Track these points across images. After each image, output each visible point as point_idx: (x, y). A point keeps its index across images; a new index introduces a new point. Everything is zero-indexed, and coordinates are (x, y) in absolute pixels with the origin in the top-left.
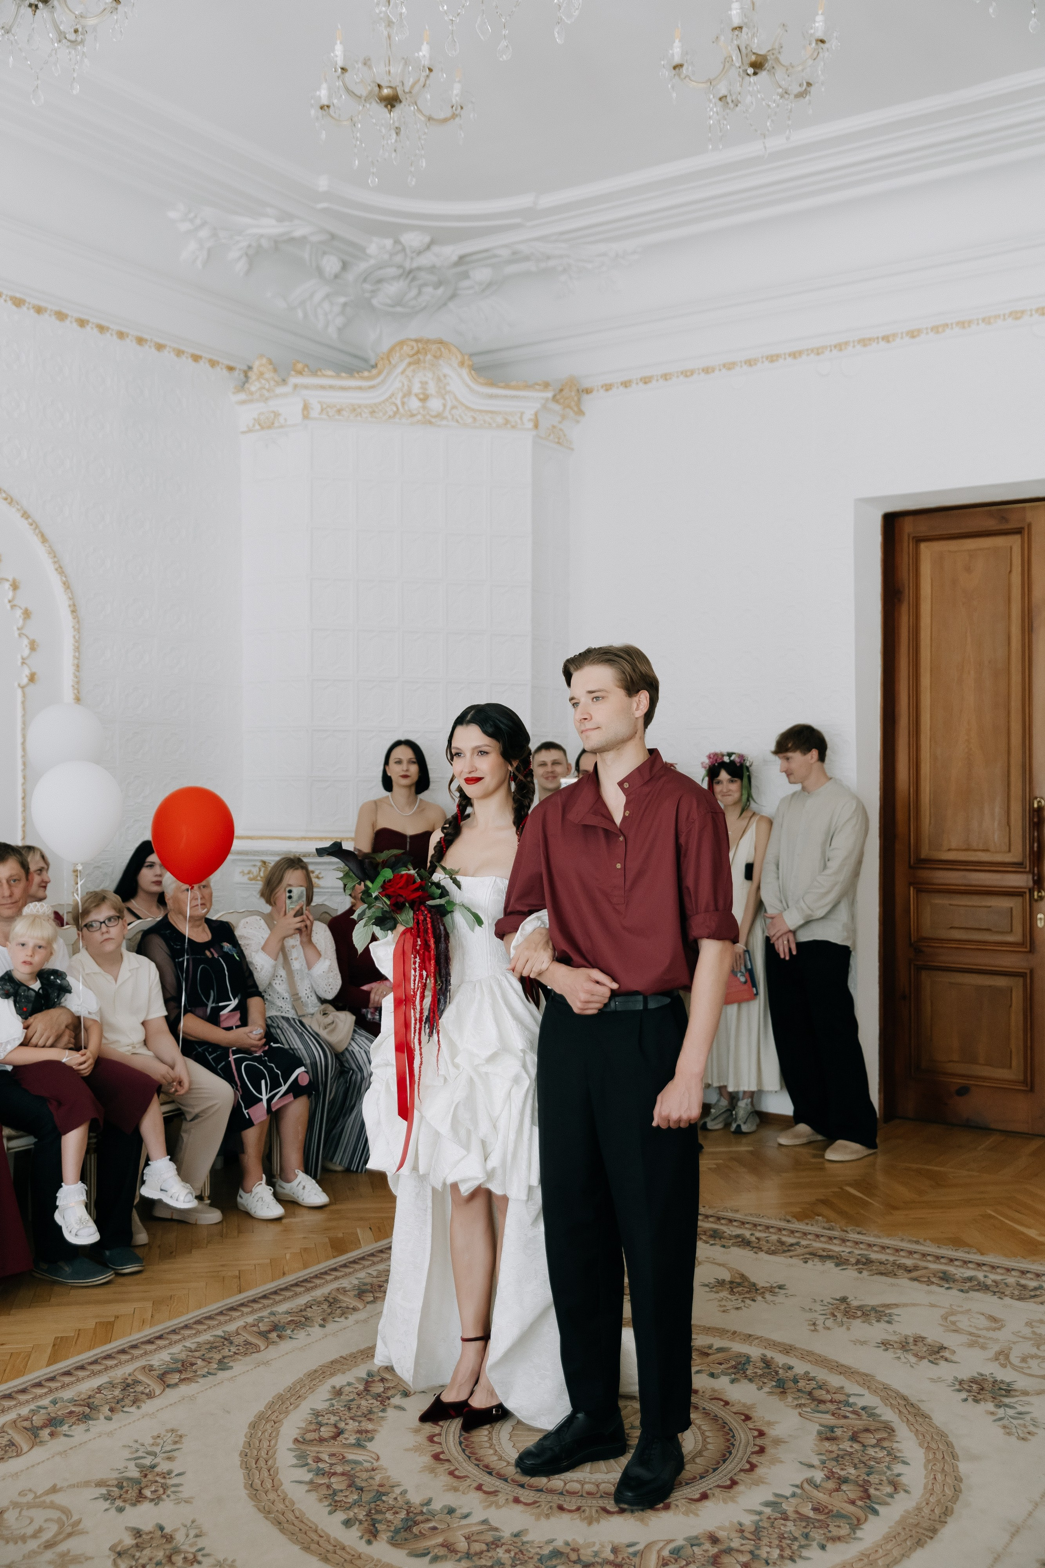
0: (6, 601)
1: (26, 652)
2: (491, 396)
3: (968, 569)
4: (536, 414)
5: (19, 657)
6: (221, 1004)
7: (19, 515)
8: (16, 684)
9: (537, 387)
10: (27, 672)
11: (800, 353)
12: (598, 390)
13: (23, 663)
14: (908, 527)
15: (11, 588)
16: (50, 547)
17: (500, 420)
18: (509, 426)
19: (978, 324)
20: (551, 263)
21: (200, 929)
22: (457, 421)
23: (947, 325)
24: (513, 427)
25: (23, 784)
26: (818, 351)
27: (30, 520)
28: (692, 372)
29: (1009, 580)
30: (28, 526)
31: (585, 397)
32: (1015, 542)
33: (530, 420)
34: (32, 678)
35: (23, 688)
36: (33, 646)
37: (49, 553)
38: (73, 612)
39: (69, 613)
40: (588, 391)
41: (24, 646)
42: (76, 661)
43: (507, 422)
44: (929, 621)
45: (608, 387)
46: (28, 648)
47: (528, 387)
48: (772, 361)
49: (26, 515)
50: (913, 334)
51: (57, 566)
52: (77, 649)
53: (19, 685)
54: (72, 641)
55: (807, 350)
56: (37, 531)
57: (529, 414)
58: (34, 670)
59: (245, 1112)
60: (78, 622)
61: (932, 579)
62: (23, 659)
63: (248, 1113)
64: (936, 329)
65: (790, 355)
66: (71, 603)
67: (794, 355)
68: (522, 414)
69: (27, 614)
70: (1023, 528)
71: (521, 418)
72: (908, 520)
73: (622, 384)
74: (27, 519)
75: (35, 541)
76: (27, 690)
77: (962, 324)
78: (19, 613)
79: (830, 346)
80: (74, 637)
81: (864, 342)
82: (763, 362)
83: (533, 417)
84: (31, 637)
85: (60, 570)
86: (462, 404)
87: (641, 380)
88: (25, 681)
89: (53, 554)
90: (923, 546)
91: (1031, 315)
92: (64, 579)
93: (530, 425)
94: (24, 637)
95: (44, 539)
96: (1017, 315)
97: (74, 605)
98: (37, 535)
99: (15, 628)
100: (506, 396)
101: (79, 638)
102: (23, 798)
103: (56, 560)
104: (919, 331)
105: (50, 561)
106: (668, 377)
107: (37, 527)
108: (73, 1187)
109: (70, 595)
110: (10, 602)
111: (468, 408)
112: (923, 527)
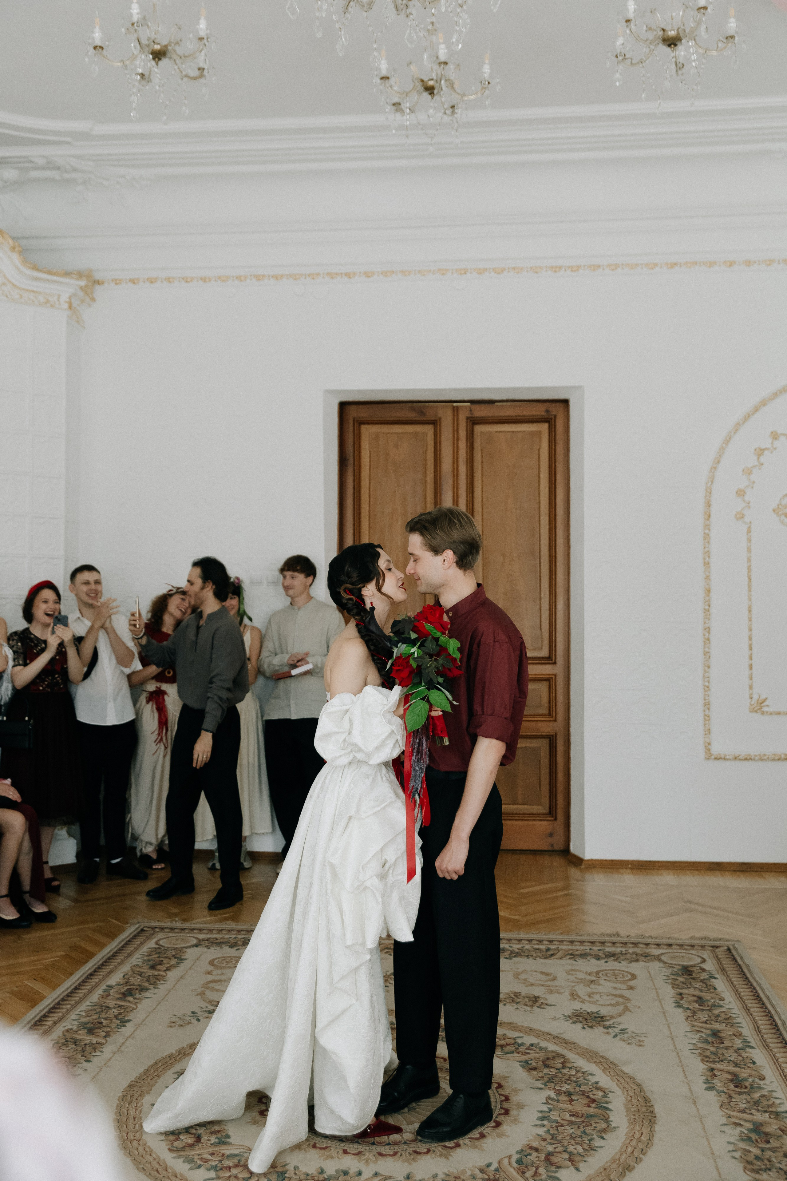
2: (36, 279)
3: (397, 447)
4: (70, 298)
9: (73, 276)
11: (282, 276)
12: (109, 283)
14: (352, 413)
17: (41, 299)
18: (48, 305)
19: (415, 274)
20: (73, 175)
22: (7, 296)
23: (393, 272)
24: (52, 306)
26: (295, 277)
28: (192, 279)
29: (426, 456)
31: (97, 287)
32: (429, 430)
33: (66, 302)
40: (98, 282)
43: (48, 301)
44: (368, 482)
45: (117, 282)
47: (67, 274)
48: (259, 280)
50: (368, 275)
55: (287, 275)
57: (65, 297)
61: (370, 452)
64: (384, 273)
65: (273, 277)
67: (276, 277)
68: (59, 296)
70: (436, 421)
71: (58, 299)
72: (353, 407)
73: (130, 281)
77: (404, 273)
79: (305, 275)
81: (331, 275)
82: (251, 279)
83: (68, 300)
86: (10, 282)
87: (147, 279)
90: (363, 427)
91: (452, 273)
93: (66, 306)
96: (443, 272)
100: (48, 280)
104: (373, 273)
106: (171, 280)
111: (14, 285)
112: (363, 413)
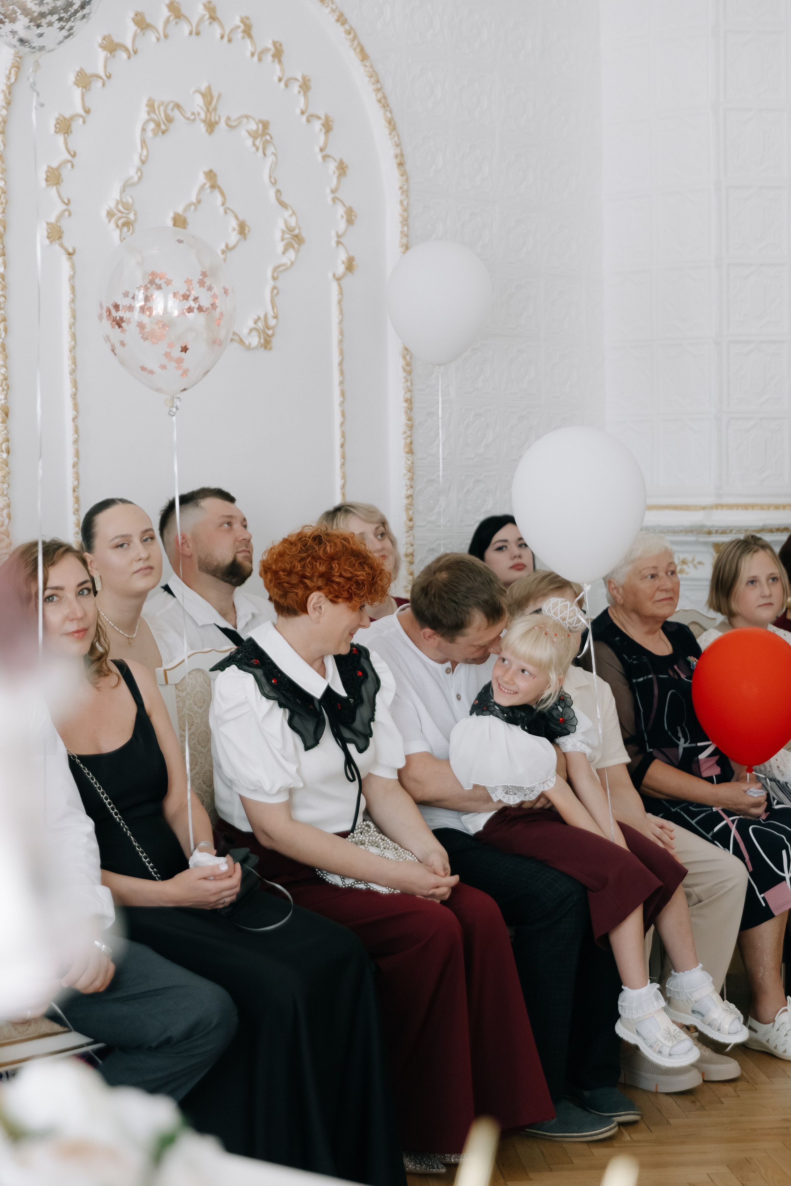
0: (317, 149)
1: (342, 225)
5: (333, 234)
6: (699, 744)
7: (333, 18)
8: (330, 275)
10: (343, 256)
13: (338, 243)
15: (323, 131)
16: (371, 67)
21: (657, 635)
25: (342, 424)
27: (347, 27)
30: (343, 35)
34: (350, 266)
35: (338, 280)
36: (350, 217)
37: (371, 77)
38: (401, 164)
39: (395, 166)
41: (339, 217)
42: (404, 240)
46: (344, 220)
49: (342, 19)
51: (380, 95)
52: (405, 221)
53: (334, 276)
54: (398, 209)
56: (356, 43)
58: (351, 254)
59: (760, 897)
60: (407, 180)
62: (339, 236)
63: (764, 899)
66: (398, 151)
69: (342, 168)
74: (343, 24)
75: (352, 58)
76: (343, 282)
78: (332, 166)
80: (401, 202)
84: (348, 204)
85: (384, 103)
88: (341, 269)
89: (375, 77)
92: (389, 115)
94: (341, 204)
95: (364, 56)
97: (402, 155)
98: (355, 49)
99: (328, 191)
101: (408, 204)
102: (342, 446)
103: (379, 86)
105: (371, 88)
107: (355, 37)
108: (644, 990)
109: (396, 139)
110: (321, 150)
